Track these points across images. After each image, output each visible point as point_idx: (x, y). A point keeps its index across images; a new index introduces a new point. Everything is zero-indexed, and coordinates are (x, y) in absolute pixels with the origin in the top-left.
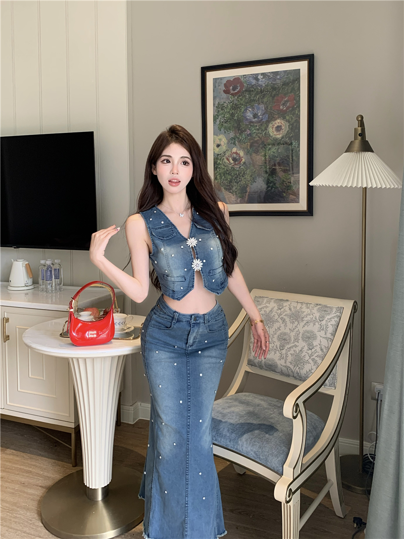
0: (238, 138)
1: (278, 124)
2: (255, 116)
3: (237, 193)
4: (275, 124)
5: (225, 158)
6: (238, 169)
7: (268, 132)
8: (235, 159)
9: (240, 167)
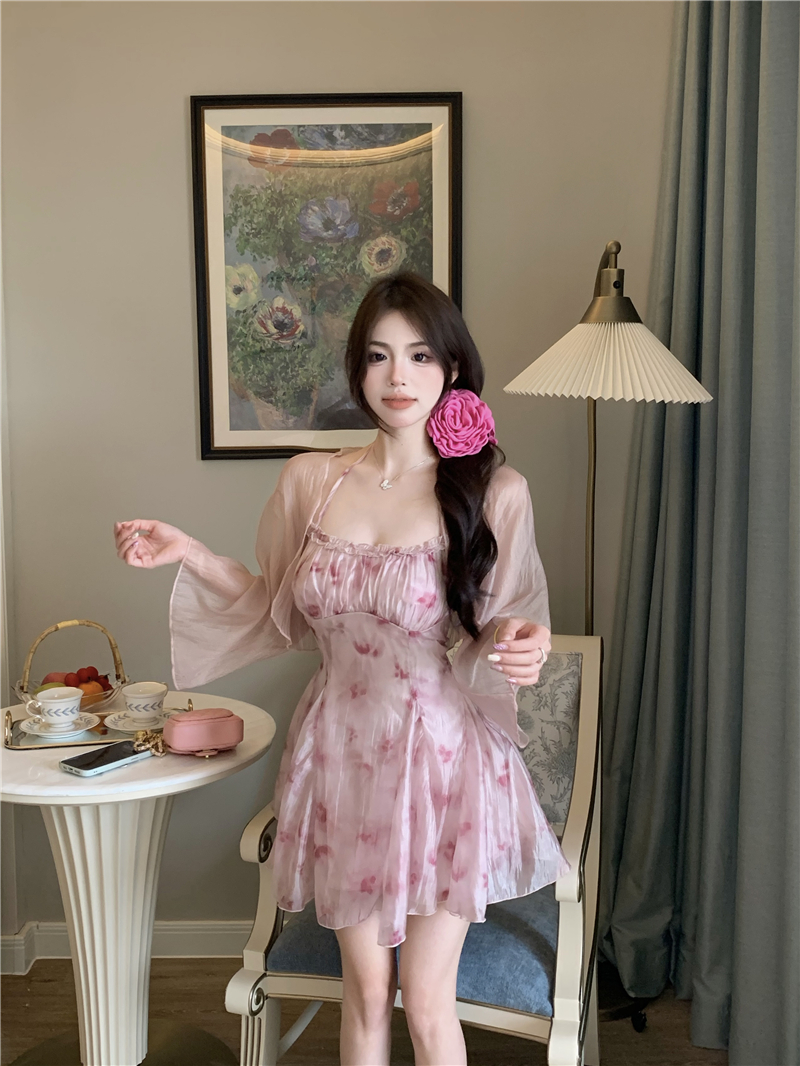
0: (288, 276)
1: (383, 247)
2: (328, 224)
3: (288, 403)
4: (376, 245)
5: (255, 320)
6: (288, 348)
7: (360, 264)
8: (280, 325)
9: (294, 343)
